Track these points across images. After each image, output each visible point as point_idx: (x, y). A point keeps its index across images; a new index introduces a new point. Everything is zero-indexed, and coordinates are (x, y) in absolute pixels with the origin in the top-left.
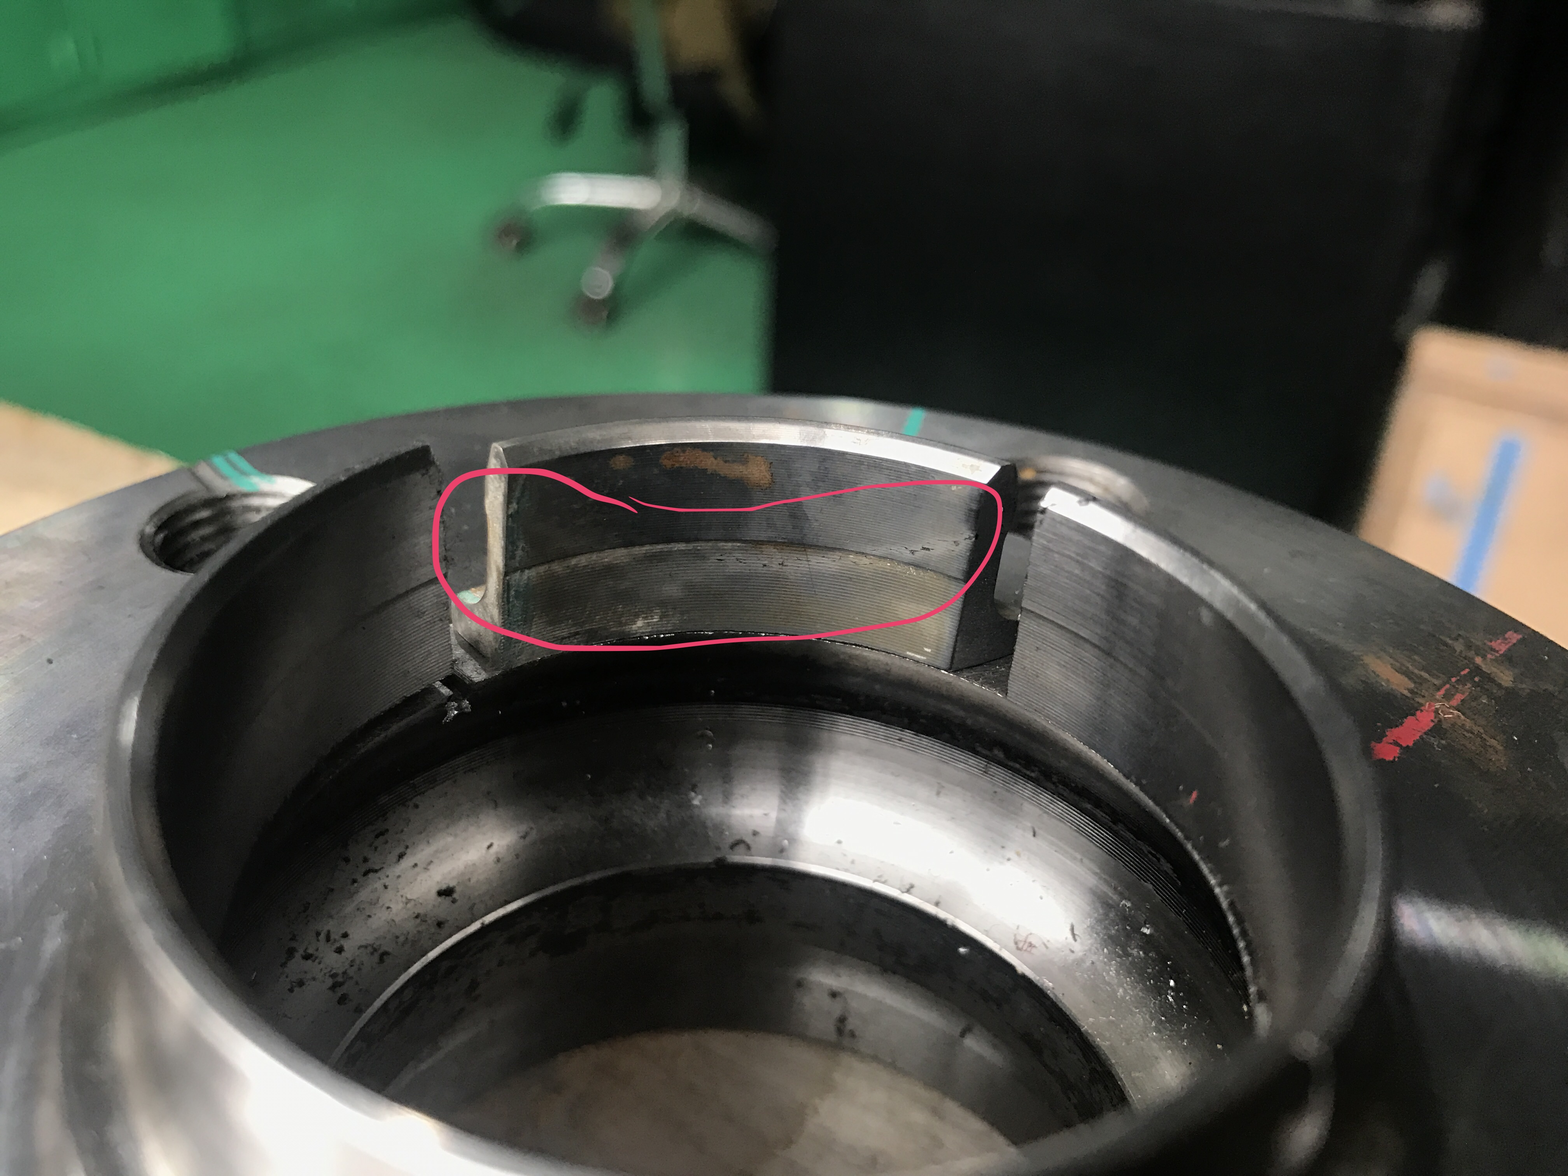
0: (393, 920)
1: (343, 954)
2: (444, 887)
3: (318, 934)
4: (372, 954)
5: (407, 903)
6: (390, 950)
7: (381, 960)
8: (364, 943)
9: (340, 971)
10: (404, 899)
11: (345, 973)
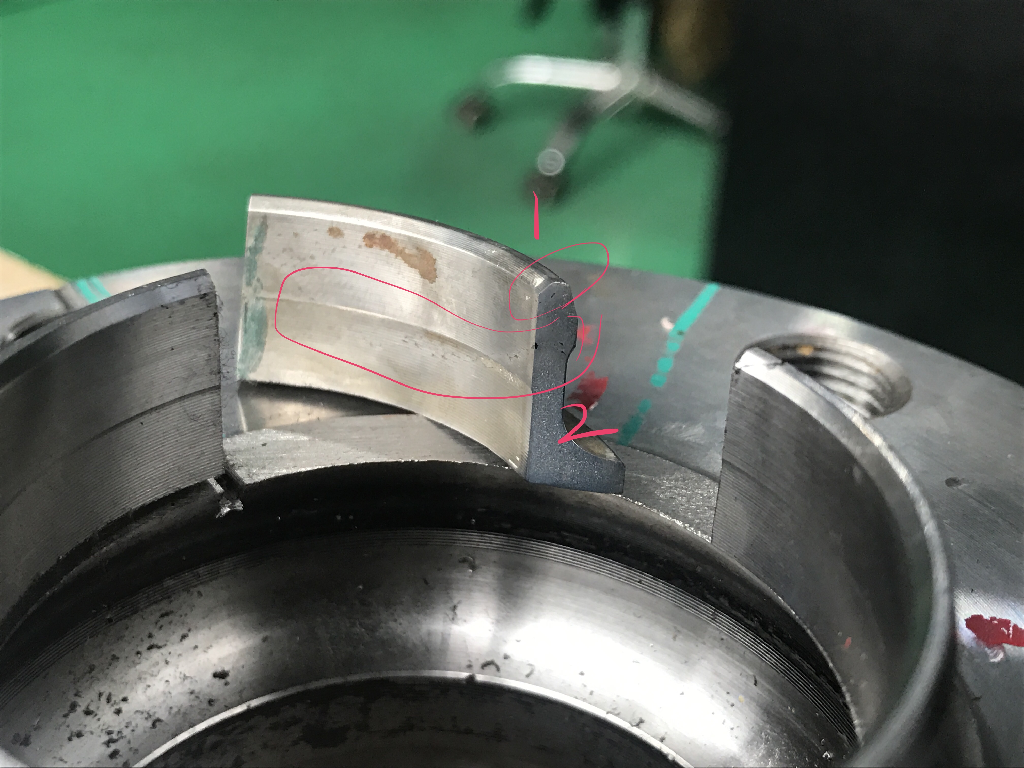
0: (170, 693)
1: (121, 715)
2: (219, 670)
3: (100, 695)
4: (146, 719)
5: (184, 680)
6: (162, 718)
7: (154, 725)
8: (141, 709)
9: (116, 730)
10: (182, 676)
11: (119, 732)
